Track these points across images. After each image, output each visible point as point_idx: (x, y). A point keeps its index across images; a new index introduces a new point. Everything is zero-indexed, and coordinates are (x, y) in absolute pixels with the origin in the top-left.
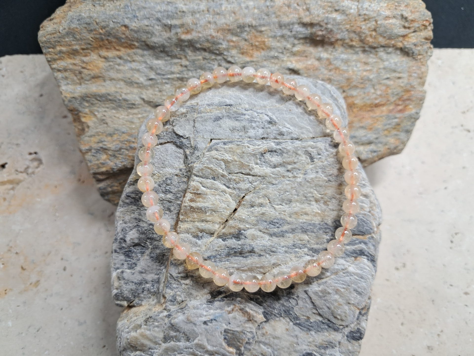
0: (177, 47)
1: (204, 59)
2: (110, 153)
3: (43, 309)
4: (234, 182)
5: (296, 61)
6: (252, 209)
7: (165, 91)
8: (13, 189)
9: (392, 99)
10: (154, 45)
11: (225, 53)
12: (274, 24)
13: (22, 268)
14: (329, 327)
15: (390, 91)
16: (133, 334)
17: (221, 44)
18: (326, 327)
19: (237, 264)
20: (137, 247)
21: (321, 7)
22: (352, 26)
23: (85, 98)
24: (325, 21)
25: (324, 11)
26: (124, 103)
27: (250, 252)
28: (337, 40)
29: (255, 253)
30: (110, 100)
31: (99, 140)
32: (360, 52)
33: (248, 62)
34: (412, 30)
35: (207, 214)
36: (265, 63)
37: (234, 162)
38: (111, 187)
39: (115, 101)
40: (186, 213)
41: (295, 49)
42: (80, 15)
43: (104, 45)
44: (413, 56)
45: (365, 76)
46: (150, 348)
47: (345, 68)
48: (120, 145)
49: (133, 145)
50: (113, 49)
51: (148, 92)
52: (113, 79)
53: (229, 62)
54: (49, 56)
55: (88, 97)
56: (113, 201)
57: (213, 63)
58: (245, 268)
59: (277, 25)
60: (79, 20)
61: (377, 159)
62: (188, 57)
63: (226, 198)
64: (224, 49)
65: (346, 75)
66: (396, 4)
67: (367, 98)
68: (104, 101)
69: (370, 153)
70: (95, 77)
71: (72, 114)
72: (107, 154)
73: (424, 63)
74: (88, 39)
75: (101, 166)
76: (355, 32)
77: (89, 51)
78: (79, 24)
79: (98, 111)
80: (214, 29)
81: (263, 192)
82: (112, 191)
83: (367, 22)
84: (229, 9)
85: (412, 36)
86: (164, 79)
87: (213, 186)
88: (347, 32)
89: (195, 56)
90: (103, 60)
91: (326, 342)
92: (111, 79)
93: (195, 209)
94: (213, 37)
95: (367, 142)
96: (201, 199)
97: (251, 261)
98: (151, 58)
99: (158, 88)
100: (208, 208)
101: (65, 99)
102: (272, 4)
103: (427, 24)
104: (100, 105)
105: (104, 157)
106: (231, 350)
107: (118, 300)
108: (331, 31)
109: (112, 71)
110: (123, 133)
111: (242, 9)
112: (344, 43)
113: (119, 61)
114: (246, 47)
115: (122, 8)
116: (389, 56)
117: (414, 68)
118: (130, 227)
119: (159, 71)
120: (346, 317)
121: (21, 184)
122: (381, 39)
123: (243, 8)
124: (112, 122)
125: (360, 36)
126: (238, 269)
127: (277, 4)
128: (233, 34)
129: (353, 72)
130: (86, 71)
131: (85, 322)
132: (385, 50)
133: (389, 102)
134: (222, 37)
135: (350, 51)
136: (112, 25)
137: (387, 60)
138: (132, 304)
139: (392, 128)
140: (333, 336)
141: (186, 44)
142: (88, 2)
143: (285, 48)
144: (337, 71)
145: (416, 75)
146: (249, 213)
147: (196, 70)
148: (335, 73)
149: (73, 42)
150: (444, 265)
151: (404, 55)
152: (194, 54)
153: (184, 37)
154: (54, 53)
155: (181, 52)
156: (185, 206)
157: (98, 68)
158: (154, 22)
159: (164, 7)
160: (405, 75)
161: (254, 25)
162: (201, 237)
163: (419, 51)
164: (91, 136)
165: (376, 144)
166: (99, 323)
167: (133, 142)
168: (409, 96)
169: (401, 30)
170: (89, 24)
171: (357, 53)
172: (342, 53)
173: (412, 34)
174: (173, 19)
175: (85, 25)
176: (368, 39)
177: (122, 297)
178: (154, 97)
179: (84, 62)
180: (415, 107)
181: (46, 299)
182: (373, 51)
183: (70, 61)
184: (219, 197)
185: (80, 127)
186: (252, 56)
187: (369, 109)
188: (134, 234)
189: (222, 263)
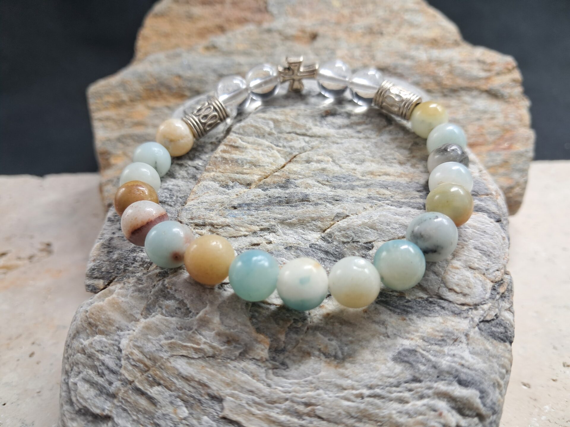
4: (285, 141)
6: (309, 164)
14: (443, 308)
18: (437, 308)
19: (281, 214)
27: (303, 200)
29: (309, 201)
35: (245, 167)
37: (286, 123)
58: (294, 220)
63: (273, 154)
81: (324, 151)
87: (256, 142)
91: (441, 331)
93: (228, 161)
96: (237, 152)
97: (303, 211)
100: (246, 160)
106: (260, 337)
120: (469, 288)
125: (436, 81)
126: (283, 222)
137: (473, 103)
138: (110, 284)
140: (453, 323)
146: (303, 168)
151: (492, 98)
156: (216, 157)
160: (499, 116)
162: (232, 187)
163: (509, 94)
176: (445, 83)
177: (99, 272)
184: (263, 153)
189: (259, 212)
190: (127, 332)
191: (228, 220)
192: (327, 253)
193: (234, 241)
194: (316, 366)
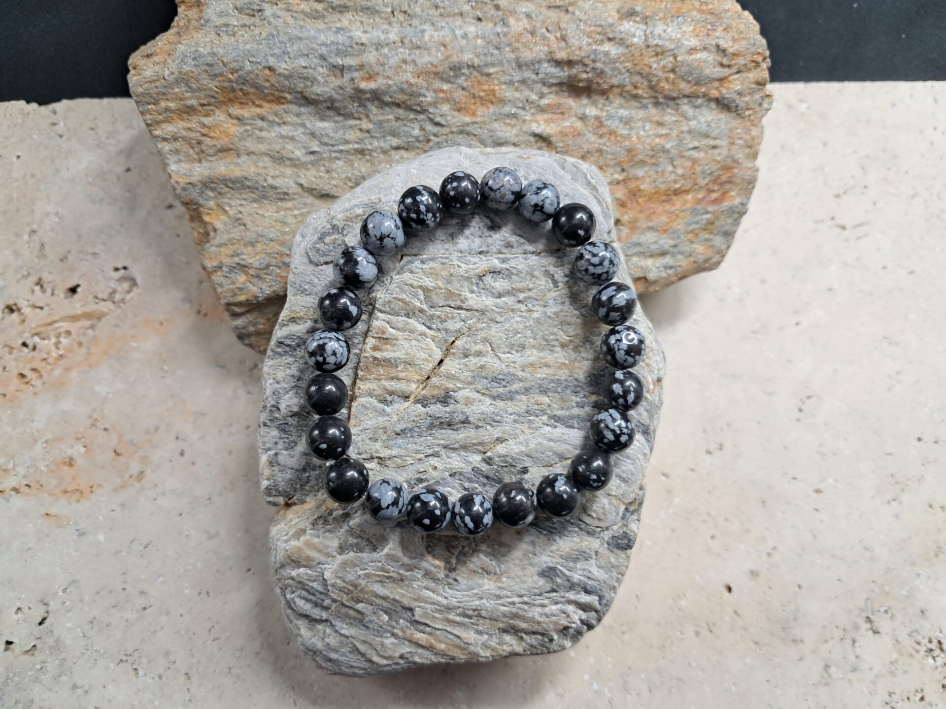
0: (354, 101)
1: (398, 119)
2: (251, 272)
3: (152, 514)
4: (439, 320)
5: (546, 121)
6: (466, 359)
7: (335, 171)
8: (92, 327)
9: (703, 182)
10: (317, 97)
11: (431, 110)
12: (508, 61)
13: (115, 452)
14: (581, 529)
15: (698, 169)
16: (294, 543)
17: (425, 96)
18: (576, 529)
19: (444, 439)
20: (296, 419)
21: (584, 34)
22: (636, 65)
23: (208, 184)
24: (592, 57)
25: (590, 40)
26: (271, 193)
27: (463, 422)
28: (612, 87)
29: (469, 423)
30: (249, 187)
31: (234, 251)
32: (650, 106)
33: (467, 124)
34: (734, 70)
35: (399, 369)
36: (496, 125)
37: (437, 290)
38: (253, 326)
39: (257, 189)
40: (367, 367)
41: (545, 102)
42: (197, 51)
43: (237, 98)
44: (736, 111)
45: (658, 145)
46: (319, 563)
47: (626, 132)
48: (267, 260)
49: (287, 260)
50: (250, 104)
51: (308, 174)
52: (253, 153)
53: (438, 124)
54: (148, 117)
55: (213, 182)
56: (259, 346)
57: (412, 125)
58: (456, 445)
59: (514, 65)
60: (195, 59)
61: (675, 278)
62: (372, 116)
63: (427, 344)
64: (430, 104)
65: (627, 143)
66: (709, 27)
67: (662, 180)
68: (238, 189)
69: (662, 269)
70: (224, 150)
71: (188, 209)
72: (246, 274)
73: (755, 122)
74: (211, 89)
75: (237, 291)
76: (641, 74)
77: (213, 108)
78: (195, 65)
79: (230, 205)
80: (412, 72)
81: (483, 334)
82: (255, 331)
83: (660, 57)
84: (436, 39)
85: (735, 80)
86: (334, 151)
87: (407, 326)
88: (627, 75)
89: (383, 114)
90: (235, 121)
91: (577, 551)
92: (249, 154)
93: (380, 361)
94: (411, 85)
95: (658, 251)
96: (388, 346)
97: (464, 435)
98: (312, 119)
99: (324, 166)
100: (400, 359)
101: (176, 185)
102: (505, 29)
103: (760, 59)
104: (232, 195)
105: (242, 278)
106: (437, 562)
107: (270, 495)
108: (602, 72)
109: (250, 139)
110: (271, 240)
111: (456, 38)
112: (623, 91)
113: (260, 123)
114: (464, 100)
115: (265, 39)
116: (698, 110)
117: (739, 131)
118: (285, 388)
119: (325, 140)
120: (604, 514)
121: (104, 320)
122: (683, 85)
123: (459, 37)
124: (253, 222)
125: (650, 81)
126: (446, 447)
127: (513, 29)
128: (442, 79)
129: (638, 138)
130: (208, 139)
131: (218, 534)
132: (690, 101)
133: (696, 187)
134: (425, 84)
135: (634, 104)
136: (248, 67)
137: (695, 118)
138: (291, 501)
139: (700, 228)
140: (587, 543)
141: (368, 96)
142: (208, 29)
143: (527, 100)
144: (613, 138)
145: (741, 142)
146: (461, 366)
147: (384, 137)
148: (609, 139)
149: (187, 95)
150: (785, 447)
151: (723, 109)
152: (381, 111)
153: (363, 85)
154: (156, 112)
155: (360, 109)
156: (366, 357)
157: (228, 135)
158: (316, 61)
159: (331, 38)
160: (723, 143)
161: (476, 64)
162: (391, 402)
163: (747, 102)
164: (220, 246)
165: (673, 255)
166: (239, 534)
167: (288, 255)
168: (730, 177)
169: (716, 69)
170: (212, 65)
171: (645, 107)
172: (621, 107)
173: (736, 76)
174: (345, 56)
175: (206, 68)
176: (662, 84)
177: (277, 490)
178: (318, 181)
179: (204, 126)
180: (739, 195)
181: (155, 499)
182: (671, 103)
183: (182, 124)
184: (416, 343)
185: (201, 231)
186: (474, 114)
187: (664, 198)
188: (291, 399)
189: (423, 438)
190: (327, 566)
191: (394, 452)
192: (487, 477)
193: (403, 470)
194: (480, 581)
